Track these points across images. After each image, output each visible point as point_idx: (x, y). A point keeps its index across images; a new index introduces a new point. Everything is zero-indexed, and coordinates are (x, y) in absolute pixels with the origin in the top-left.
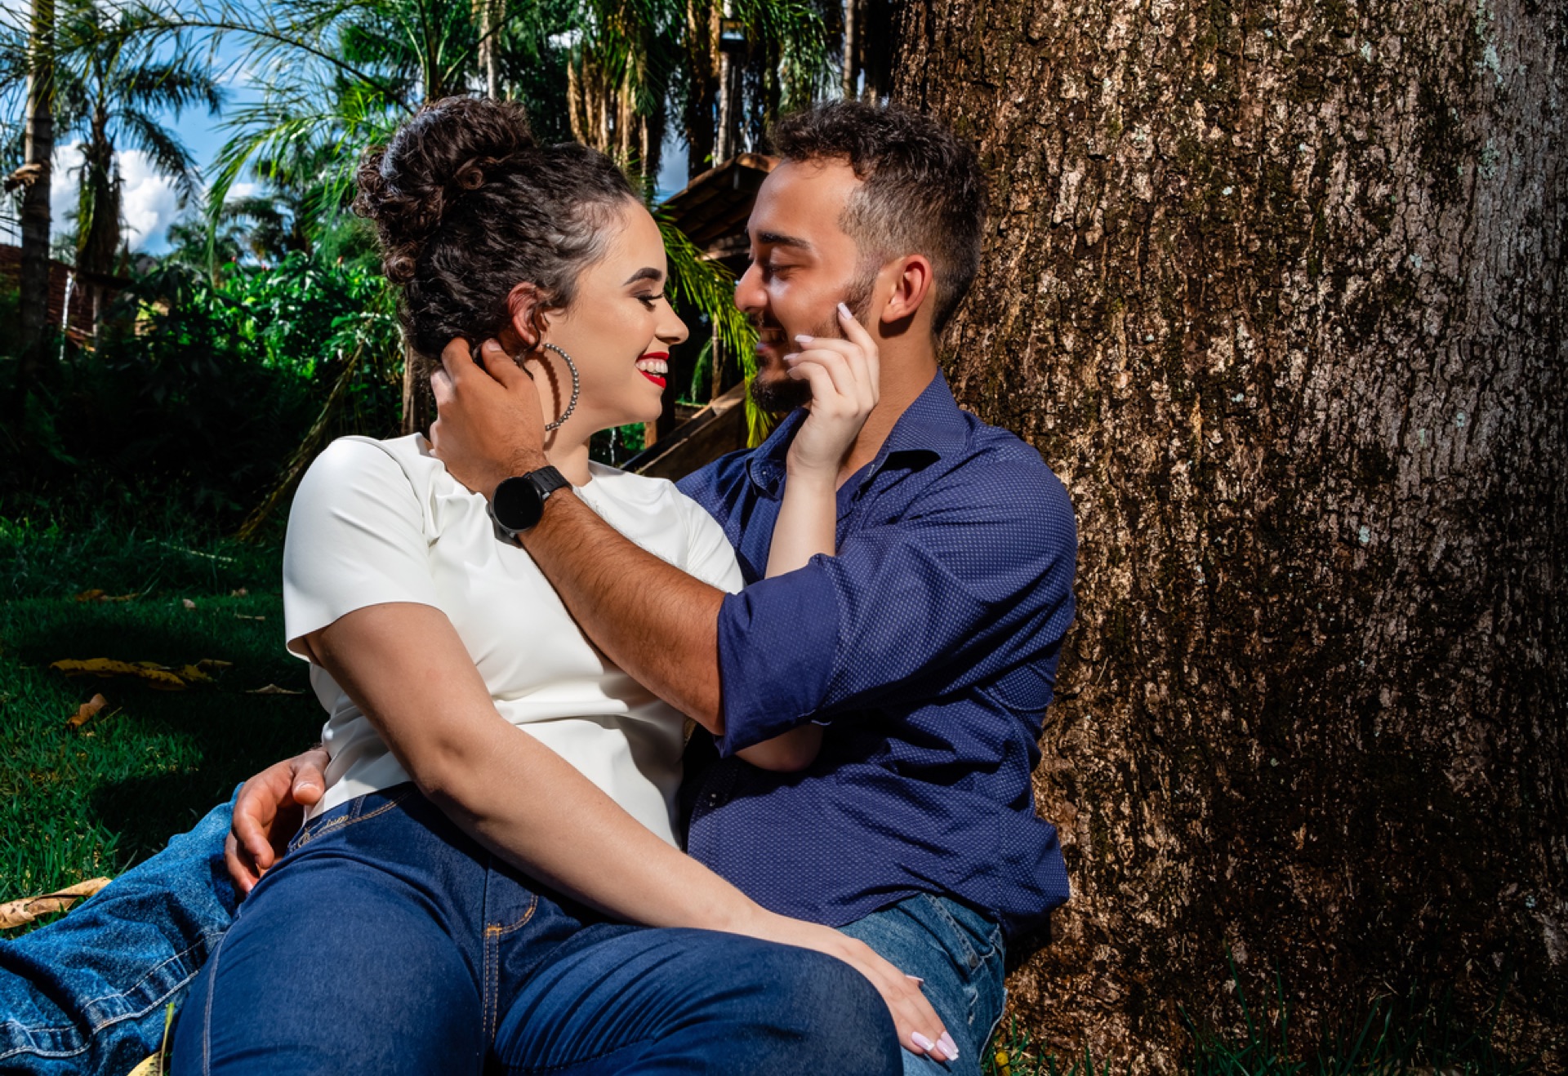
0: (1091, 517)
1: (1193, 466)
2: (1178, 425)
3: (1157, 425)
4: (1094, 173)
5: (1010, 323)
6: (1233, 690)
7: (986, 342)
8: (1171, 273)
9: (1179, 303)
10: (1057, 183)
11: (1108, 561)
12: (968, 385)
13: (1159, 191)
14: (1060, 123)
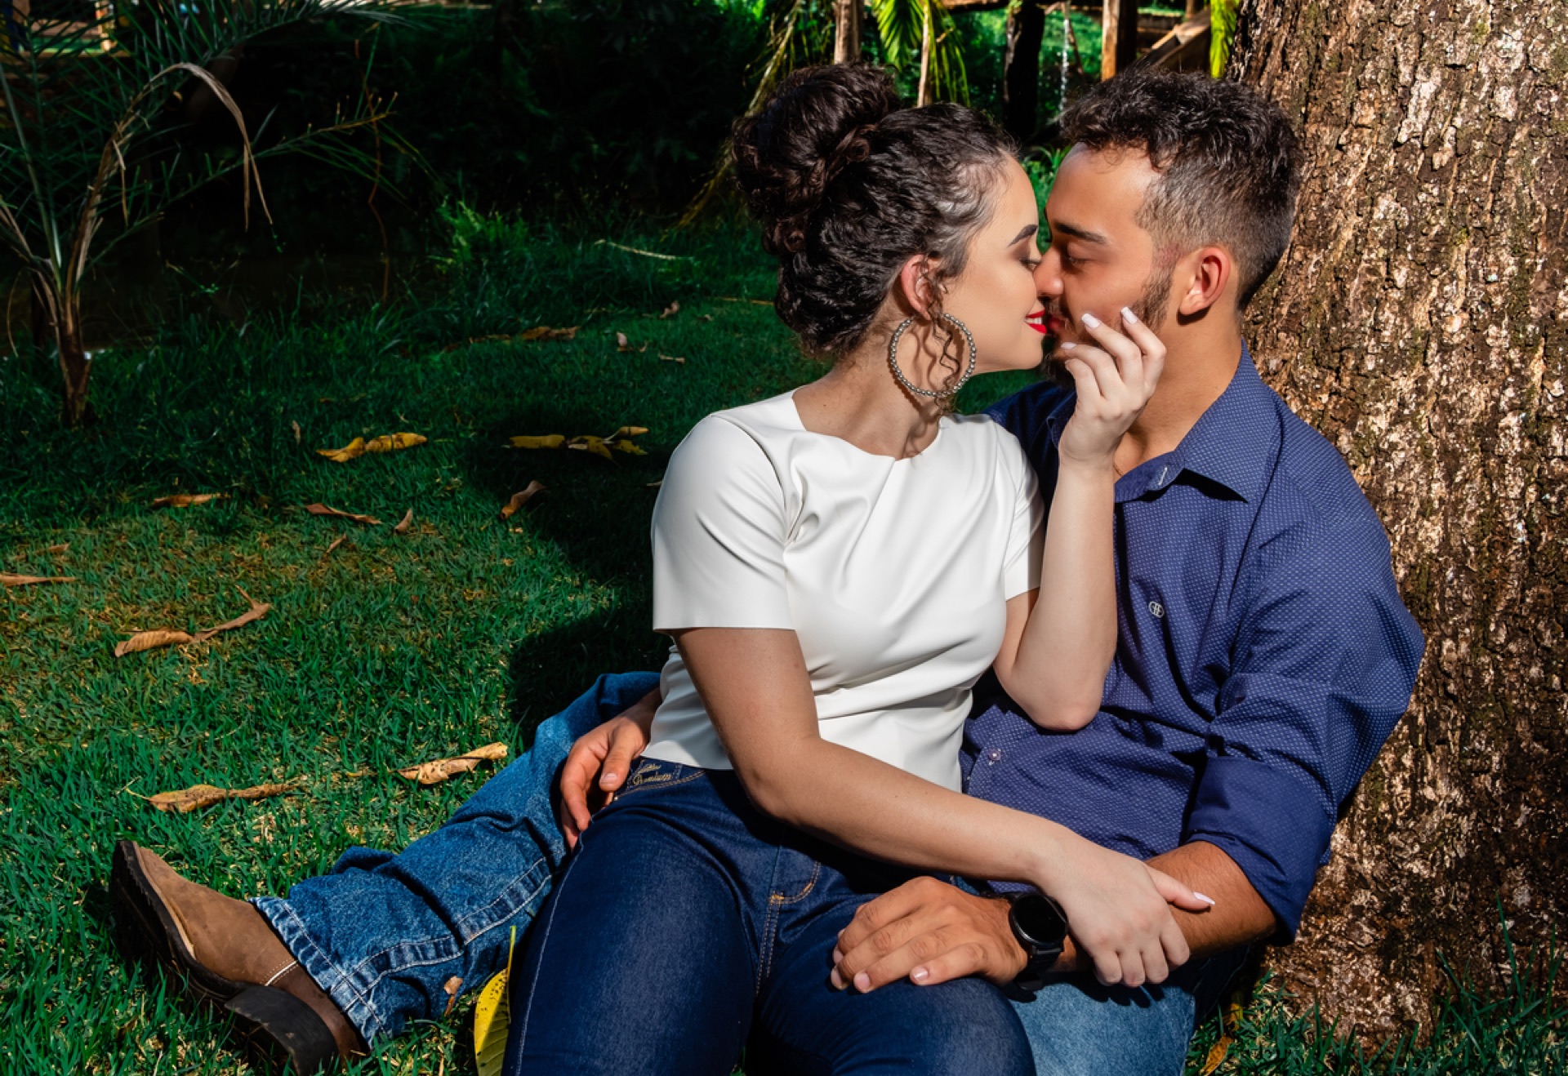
0: (1404, 467)
1: (1525, 420)
2: (1515, 372)
3: (1490, 373)
4: (1451, 83)
5: (1341, 247)
6: (1545, 648)
7: (1312, 269)
8: (1528, 203)
9: (1534, 236)
10: (1408, 94)
11: (1418, 513)
12: (1289, 313)
13: (1524, 106)
14: (1419, 22)
